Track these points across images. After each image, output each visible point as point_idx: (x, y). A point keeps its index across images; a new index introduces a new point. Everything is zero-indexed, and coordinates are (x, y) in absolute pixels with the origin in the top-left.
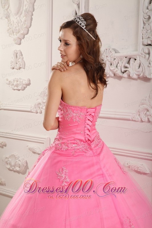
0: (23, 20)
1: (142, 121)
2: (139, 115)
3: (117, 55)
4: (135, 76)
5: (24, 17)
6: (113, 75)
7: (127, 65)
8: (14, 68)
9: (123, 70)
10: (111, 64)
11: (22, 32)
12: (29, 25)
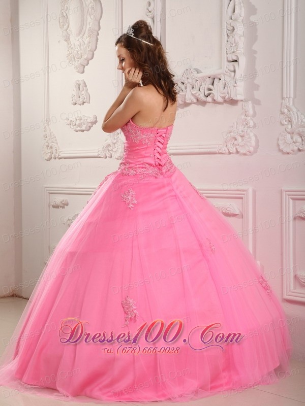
0: (86, 42)
1: (230, 153)
2: (226, 146)
3: (200, 75)
4: (220, 100)
5: (88, 38)
6: (195, 101)
7: (211, 87)
8: (75, 104)
9: (207, 92)
10: (193, 88)
11: (85, 57)
12: (94, 47)
